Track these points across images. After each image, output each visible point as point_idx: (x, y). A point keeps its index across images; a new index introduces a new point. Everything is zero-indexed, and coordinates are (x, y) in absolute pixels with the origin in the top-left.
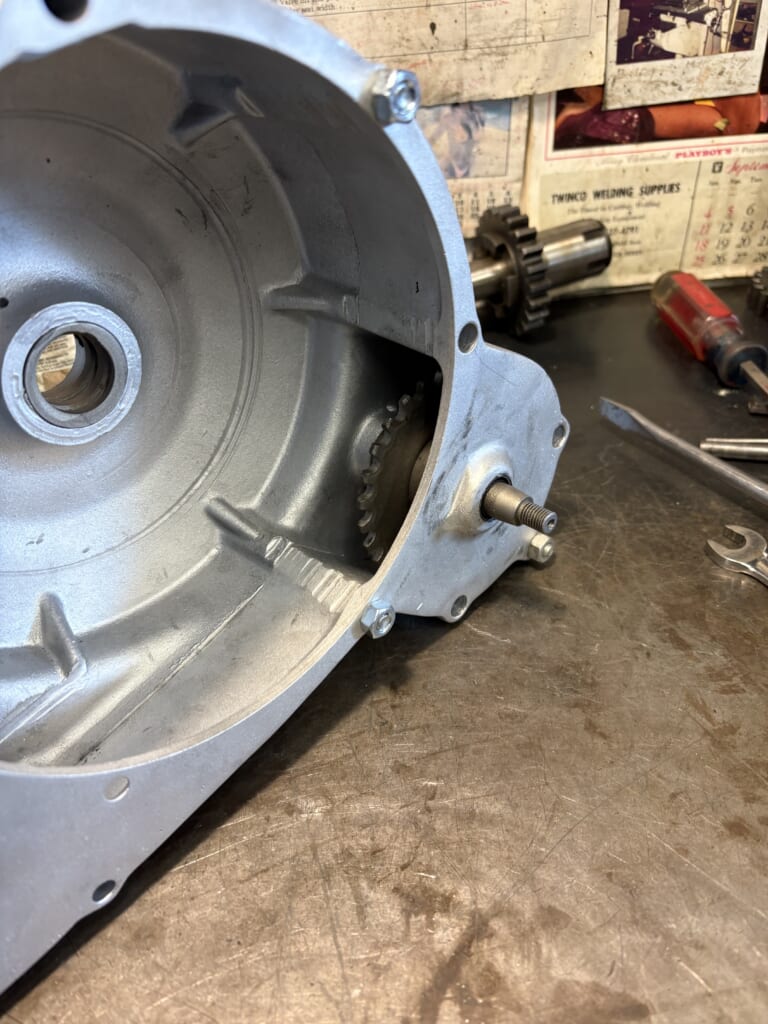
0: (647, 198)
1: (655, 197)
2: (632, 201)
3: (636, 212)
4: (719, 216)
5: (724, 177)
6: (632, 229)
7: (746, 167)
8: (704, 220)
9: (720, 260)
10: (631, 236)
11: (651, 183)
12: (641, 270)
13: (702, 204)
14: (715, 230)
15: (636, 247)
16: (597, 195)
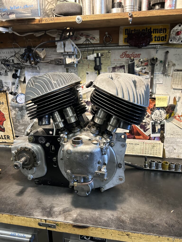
0: (135, 145)
1: (136, 145)
2: (134, 145)
3: (134, 146)
4: (144, 148)
5: (144, 144)
6: (134, 148)
7: (147, 143)
8: (143, 148)
9: (145, 153)
10: (134, 149)
11: (136, 143)
12: (135, 153)
13: (142, 147)
14: (144, 150)
15: (135, 150)
16: (129, 144)
